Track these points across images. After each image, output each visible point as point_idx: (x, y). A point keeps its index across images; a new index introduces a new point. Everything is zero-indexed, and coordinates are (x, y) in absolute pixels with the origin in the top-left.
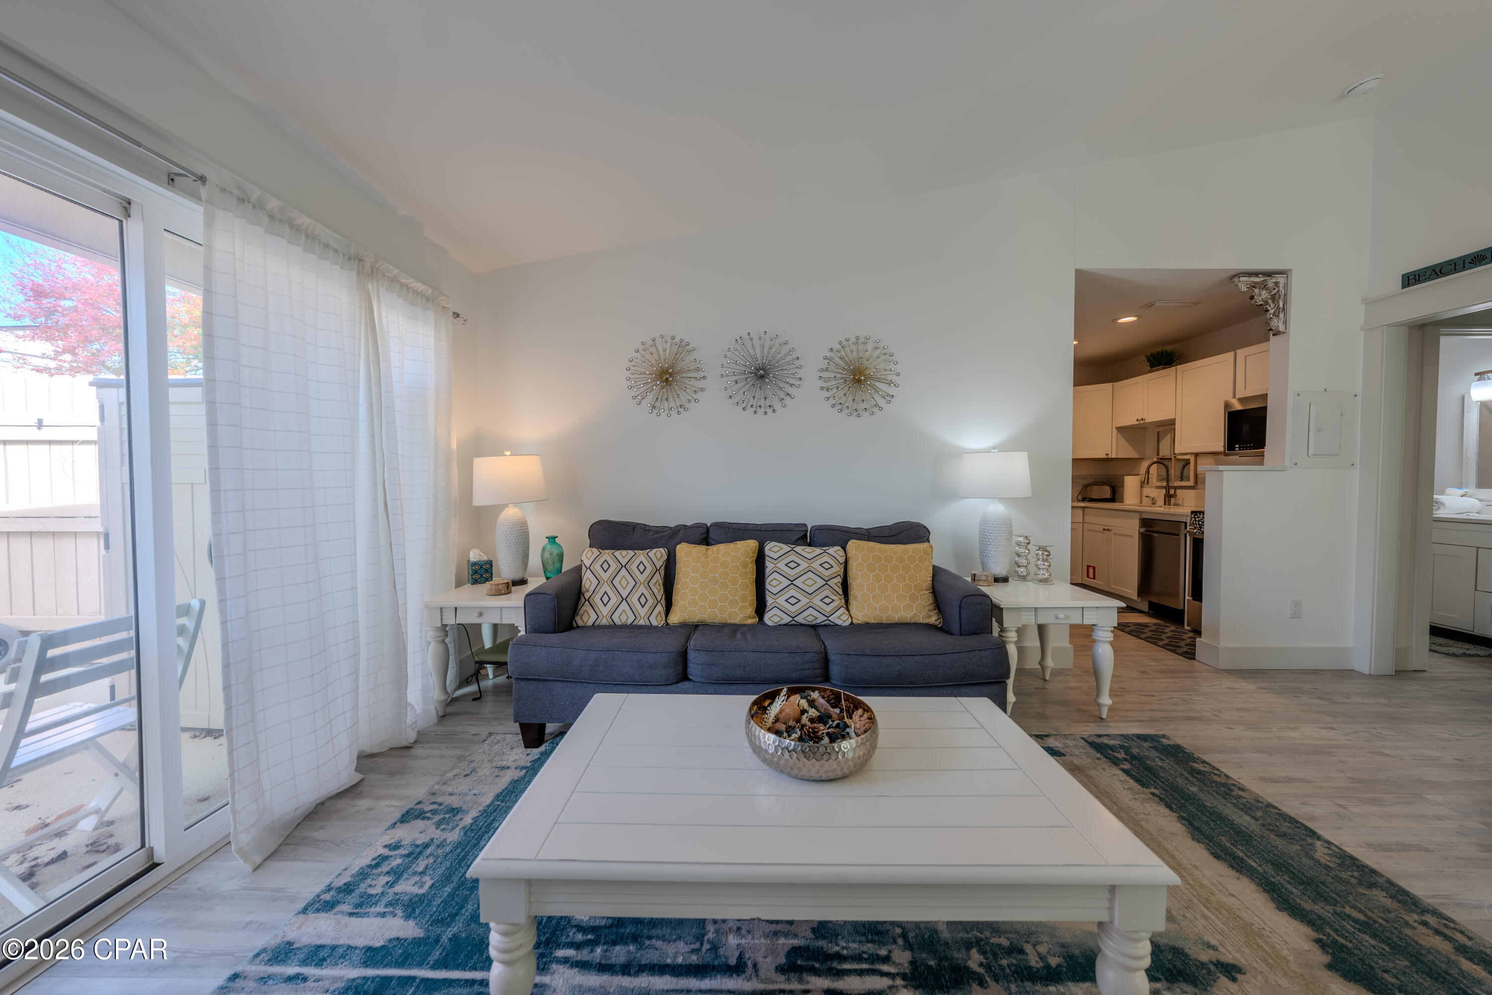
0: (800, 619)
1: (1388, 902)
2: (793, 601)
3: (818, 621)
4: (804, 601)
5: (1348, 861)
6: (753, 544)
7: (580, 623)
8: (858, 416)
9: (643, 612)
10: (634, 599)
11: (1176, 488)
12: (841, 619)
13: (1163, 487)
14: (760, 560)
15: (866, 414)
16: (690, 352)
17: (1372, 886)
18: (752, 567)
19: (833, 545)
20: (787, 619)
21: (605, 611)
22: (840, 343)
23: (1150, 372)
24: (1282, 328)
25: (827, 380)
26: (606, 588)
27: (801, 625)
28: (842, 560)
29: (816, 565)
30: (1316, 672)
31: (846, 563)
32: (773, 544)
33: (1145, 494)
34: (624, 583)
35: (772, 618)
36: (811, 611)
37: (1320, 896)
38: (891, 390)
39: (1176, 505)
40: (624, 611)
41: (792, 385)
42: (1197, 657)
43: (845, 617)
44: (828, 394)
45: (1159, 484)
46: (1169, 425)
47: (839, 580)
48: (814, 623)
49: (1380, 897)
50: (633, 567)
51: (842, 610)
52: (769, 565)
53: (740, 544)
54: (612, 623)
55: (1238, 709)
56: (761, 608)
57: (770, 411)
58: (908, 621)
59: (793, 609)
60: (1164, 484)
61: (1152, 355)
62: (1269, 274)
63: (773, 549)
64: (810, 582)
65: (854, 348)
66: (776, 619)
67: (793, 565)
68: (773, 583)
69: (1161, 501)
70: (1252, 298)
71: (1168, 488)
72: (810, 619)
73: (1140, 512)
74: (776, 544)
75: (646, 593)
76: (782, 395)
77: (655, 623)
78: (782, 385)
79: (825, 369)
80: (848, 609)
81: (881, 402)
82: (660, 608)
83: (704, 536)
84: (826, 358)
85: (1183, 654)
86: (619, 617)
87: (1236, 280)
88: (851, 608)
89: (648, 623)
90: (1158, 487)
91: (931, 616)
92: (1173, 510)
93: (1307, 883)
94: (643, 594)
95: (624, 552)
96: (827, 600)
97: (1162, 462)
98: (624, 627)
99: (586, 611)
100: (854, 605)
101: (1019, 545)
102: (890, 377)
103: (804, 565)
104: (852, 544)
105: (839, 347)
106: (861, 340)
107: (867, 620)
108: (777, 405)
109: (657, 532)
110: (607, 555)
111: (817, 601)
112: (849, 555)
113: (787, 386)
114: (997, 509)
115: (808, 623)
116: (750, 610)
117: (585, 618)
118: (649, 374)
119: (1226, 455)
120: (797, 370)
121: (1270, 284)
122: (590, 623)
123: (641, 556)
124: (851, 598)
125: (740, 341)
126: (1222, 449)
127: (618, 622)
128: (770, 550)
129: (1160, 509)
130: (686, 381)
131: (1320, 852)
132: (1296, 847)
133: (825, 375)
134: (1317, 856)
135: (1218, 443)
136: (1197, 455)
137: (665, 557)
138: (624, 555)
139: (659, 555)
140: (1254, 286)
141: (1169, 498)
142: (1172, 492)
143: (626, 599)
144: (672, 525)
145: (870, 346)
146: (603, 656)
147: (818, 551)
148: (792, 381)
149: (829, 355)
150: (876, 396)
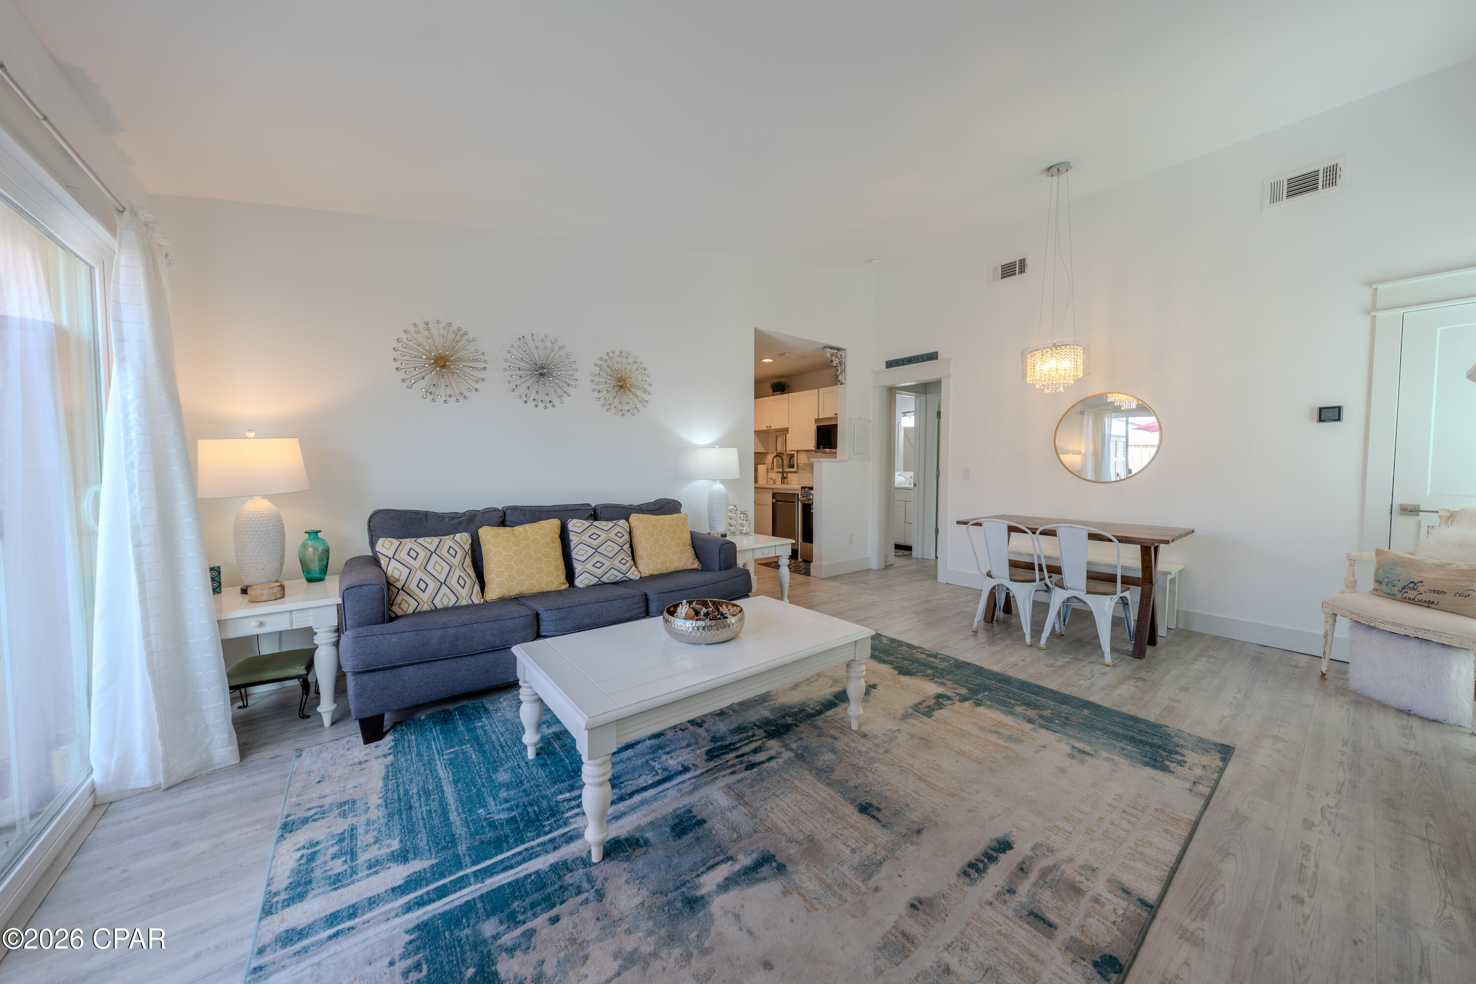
0: (604, 579)
1: (907, 649)
2: (598, 565)
3: (617, 579)
4: (607, 564)
5: (893, 640)
6: (555, 523)
7: (399, 612)
8: (623, 415)
9: (464, 593)
10: (453, 581)
11: (787, 473)
12: (634, 575)
13: (780, 472)
14: (564, 535)
15: (628, 414)
16: (470, 342)
17: (902, 646)
18: (558, 542)
19: (620, 519)
20: (595, 580)
21: (425, 597)
22: (608, 354)
23: (773, 395)
24: (843, 381)
25: (598, 383)
26: (420, 575)
27: (605, 583)
28: (628, 530)
29: (612, 535)
30: (859, 572)
31: (630, 533)
32: (575, 521)
33: (769, 478)
34: (438, 567)
35: (579, 582)
36: (613, 571)
37: (889, 654)
38: (646, 397)
39: (787, 483)
40: (445, 594)
41: (569, 385)
42: (812, 574)
43: (637, 573)
44: (599, 395)
45: (777, 470)
46: (785, 431)
47: (628, 545)
48: (614, 581)
49: (905, 648)
50: (444, 552)
51: (634, 568)
52: (574, 539)
53: (544, 523)
54: (433, 608)
55: (837, 595)
56: (570, 575)
57: (549, 405)
58: (680, 569)
59: (599, 572)
60: (781, 470)
61: (774, 384)
62: (839, 349)
63: (575, 525)
64: (609, 549)
65: (619, 359)
66: (586, 582)
67: (594, 536)
68: (579, 553)
69: (779, 481)
70: (832, 361)
71: (783, 473)
72: (612, 578)
73: (773, 489)
74: (577, 520)
75: (463, 575)
76: (560, 392)
77: (476, 601)
78: (562, 384)
79: (597, 374)
80: (636, 567)
81: (639, 406)
82: (477, 588)
83: (501, 519)
84: (596, 365)
85: (804, 574)
86: (441, 601)
87: (825, 349)
88: (638, 565)
89: (470, 603)
90: (777, 472)
91: (694, 563)
92: (785, 486)
93: (884, 652)
94: (460, 576)
95: (428, 539)
96: (623, 561)
97: (779, 455)
98: (446, 609)
99: (403, 600)
100: (640, 563)
101: (731, 512)
102: (646, 386)
103: (604, 536)
104: (634, 517)
105: (607, 357)
106: (624, 354)
107: (652, 573)
108: (556, 401)
109: (453, 518)
110: (409, 543)
111: (616, 563)
112: (632, 526)
113: (565, 385)
114: (719, 487)
115: (610, 581)
116: (563, 578)
117: (404, 606)
118: (426, 358)
119: (816, 452)
120: (573, 372)
121: (839, 354)
122: (410, 611)
123: (448, 541)
124: (637, 558)
125: (522, 340)
126: (814, 449)
127: (439, 606)
128: (573, 526)
129: (779, 486)
130: (467, 370)
131: (884, 640)
132: (877, 642)
133: (596, 379)
134: (884, 642)
135: (811, 444)
136: (798, 451)
137: (470, 541)
138: (431, 542)
139: (464, 538)
140: (832, 355)
141: (784, 478)
142: (785, 475)
143: (444, 583)
144: (461, 510)
145: (630, 360)
146: (462, 631)
147: (611, 524)
148: (570, 381)
149: (600, 363)
150: (636, 400)
